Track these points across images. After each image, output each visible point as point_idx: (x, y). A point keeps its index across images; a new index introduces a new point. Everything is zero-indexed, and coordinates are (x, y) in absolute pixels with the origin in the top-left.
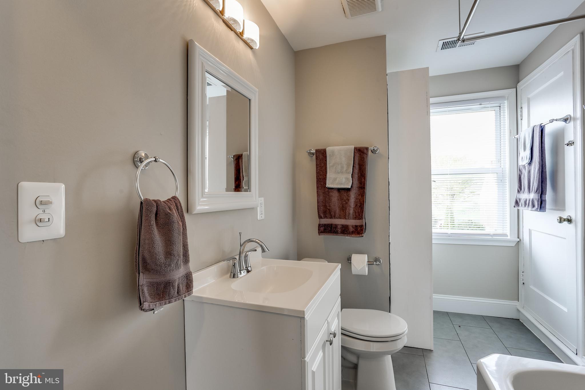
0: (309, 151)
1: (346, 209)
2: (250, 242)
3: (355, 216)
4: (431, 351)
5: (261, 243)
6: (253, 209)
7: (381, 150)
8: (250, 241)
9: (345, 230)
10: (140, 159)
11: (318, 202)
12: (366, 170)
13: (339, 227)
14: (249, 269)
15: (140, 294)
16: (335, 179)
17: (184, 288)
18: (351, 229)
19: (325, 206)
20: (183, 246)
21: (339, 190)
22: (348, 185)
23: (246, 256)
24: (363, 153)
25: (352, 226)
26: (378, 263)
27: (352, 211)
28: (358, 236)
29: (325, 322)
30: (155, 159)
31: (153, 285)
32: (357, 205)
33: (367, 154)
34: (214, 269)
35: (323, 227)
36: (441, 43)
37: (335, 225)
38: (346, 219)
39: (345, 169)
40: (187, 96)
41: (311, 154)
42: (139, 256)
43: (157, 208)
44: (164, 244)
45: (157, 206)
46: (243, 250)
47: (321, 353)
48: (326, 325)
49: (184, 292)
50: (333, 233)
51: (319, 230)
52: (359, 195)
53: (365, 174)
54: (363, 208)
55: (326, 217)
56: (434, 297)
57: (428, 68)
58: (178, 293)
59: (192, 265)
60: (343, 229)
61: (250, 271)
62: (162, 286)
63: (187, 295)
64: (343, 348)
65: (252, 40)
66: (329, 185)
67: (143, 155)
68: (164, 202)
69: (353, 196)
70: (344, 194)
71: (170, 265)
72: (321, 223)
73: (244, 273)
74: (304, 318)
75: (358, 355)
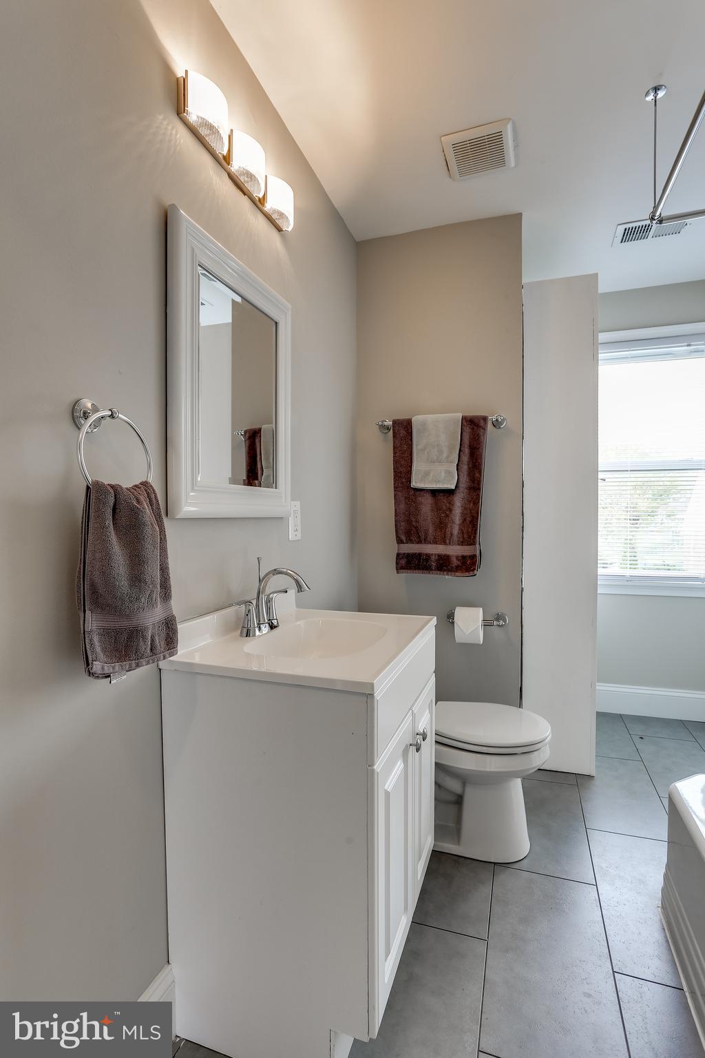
0: (380, 423)
1: (446, 526)
2: (277, 574)
3: (461, 540)
4: (590, 777)
5: (296, 577)
6: (280, 520)
7: (510, 420)
8: (276, 572)
9: (444, 565)
10: (85, 413)
11: (396, 515)
12: (483, 457)
13: (433, 558)
14: (275, 622)
15: (87, 646)
16: (427, 474)
17: (163, 643)
18: (455, 562)
19: (409, 522)
20: (161, 569)
21: (434, 492)
22: (451, 484)
23: (269, 601)
24: (478, 426)
25: (457, 557)
26: (501, 622)
27: (456, 531)
28: (467, 574)
29: (408, 713)
30: (110, 413)
31: (108, 633)
32: (465, 520)
33: (484, 429)
34: (212, 620)
35: (405, 560)
36: (621, 229)
37: (427, 555)
38: (445, 543)
39: (445, 455)
40: (166, 308)
41: (383, 428)
42: (84, 580)
43: (115, 498)
44: (127, 562)
45: (115, 496)
46: (264, 588)
47: (400, 764)
48: (409, 718)
49: (162, 649)
50: (423, 569)
51: (397, 563)
52: (470, 502)
53: (480, 465)
54: (477, 525)
55: (410, 541)
56: (597, 688)
57: (596, 275)
58: (151, 650)
59: (177, 605)
60: (441, 562)
61: (275, 627)
62: (125, 636)
63: (168, 655)
64: (439, 766)
65: (281, 215)
66: (415, 483)
67: (89, 405)
68: (127, 489)
69: (458, 502)
70: (443, 500)
71: (138, 599)
72: (401, 552)
73: (265, 629)
74: (372, 695)
75: (464, 778)
